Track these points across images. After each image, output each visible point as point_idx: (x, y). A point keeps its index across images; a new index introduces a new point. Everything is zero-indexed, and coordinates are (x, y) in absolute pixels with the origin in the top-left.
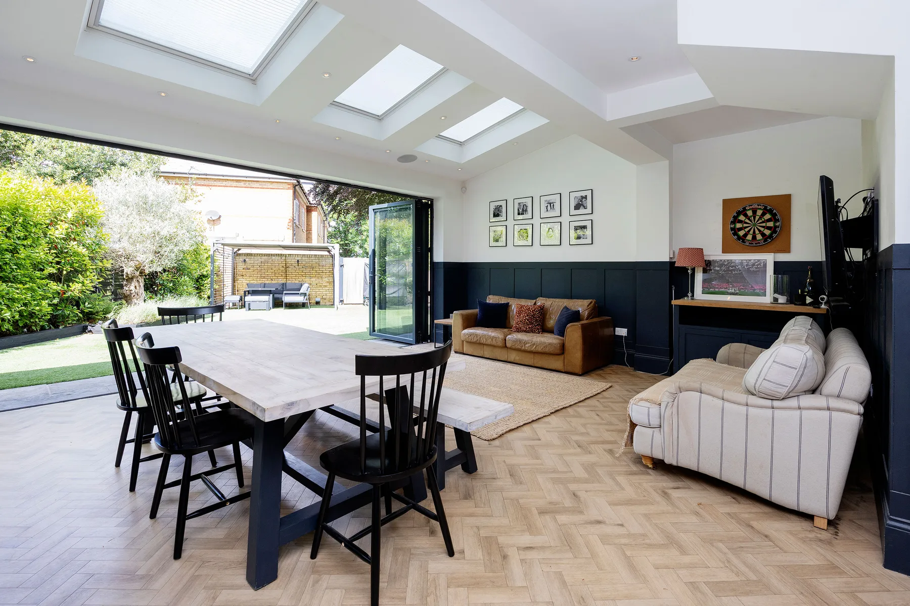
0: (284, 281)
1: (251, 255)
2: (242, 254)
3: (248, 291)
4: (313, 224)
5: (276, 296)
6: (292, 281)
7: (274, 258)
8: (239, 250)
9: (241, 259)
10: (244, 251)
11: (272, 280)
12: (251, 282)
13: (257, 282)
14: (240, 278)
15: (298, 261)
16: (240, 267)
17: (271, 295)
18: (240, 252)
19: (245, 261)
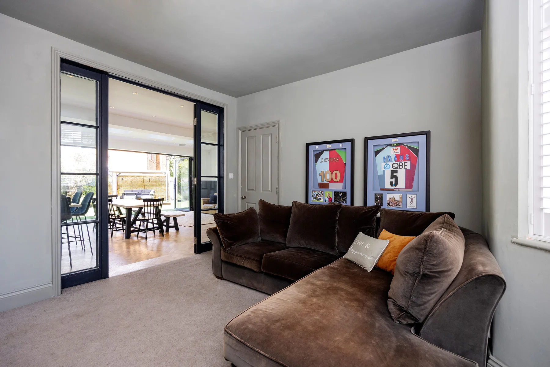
0: (143, 189)
1: (125, 176)
2: (121, 176)
3: (125, 194)
4: (160, 159)
5: (138, 196)
6: (147, 189)
7: (137, 178)
8: (120, 174)
9: (121, 178)
10: (122, 174)
11: (136, 188)
12: (126, 189)
13: (129, 190)
14: (121, 188)
15: (149, 179)
16: (120, 182)
17: (136, 195)
18: (120, 175)
19: (123, 179)
